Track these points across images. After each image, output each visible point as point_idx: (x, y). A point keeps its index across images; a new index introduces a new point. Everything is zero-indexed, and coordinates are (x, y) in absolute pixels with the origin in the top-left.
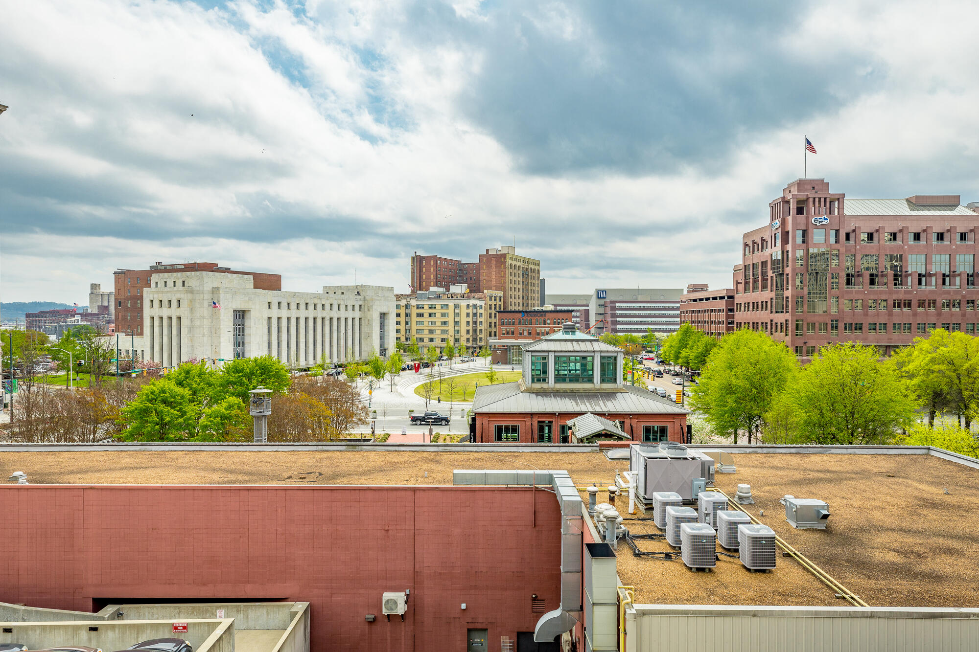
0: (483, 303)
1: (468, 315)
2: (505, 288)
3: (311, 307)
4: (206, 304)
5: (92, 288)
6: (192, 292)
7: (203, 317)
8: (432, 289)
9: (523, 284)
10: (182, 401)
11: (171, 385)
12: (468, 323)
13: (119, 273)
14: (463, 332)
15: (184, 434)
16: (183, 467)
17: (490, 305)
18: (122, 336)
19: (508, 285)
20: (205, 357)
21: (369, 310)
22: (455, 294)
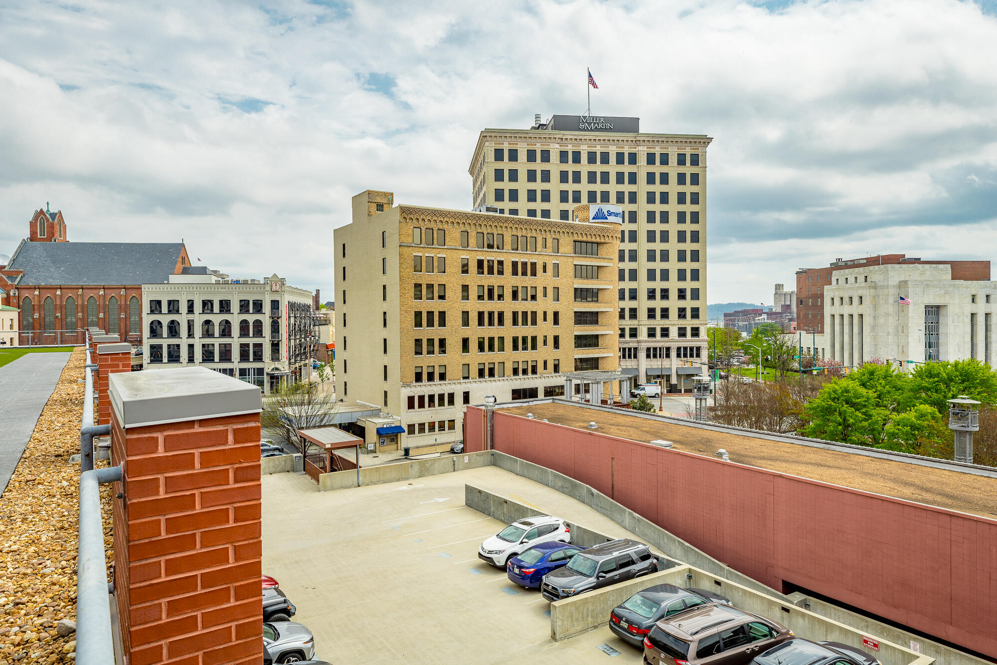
4: (891, 300)
5: (776, 289)
6: (875, 288)
7: (887, 315)
10: (867, 403)
11: (853, 385)
13: (801, 272)
15: (868, 439)
16: (869, 474)
18: (803, 333)
20: (890, 358)
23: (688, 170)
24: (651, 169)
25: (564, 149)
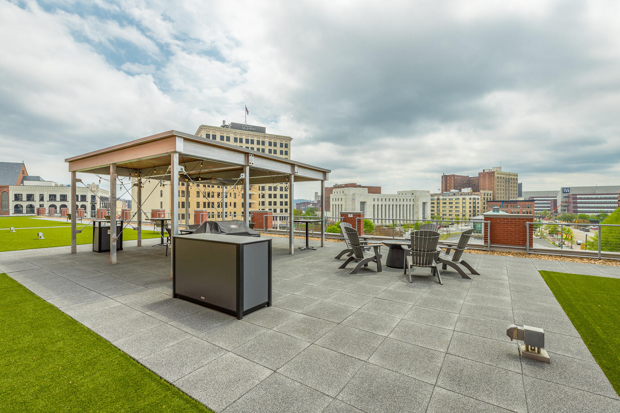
0: (479, 197)
1: (470, 203)
2: (494, 189)
3: (391, 200)
4: (350, 200)
5: (315, 195)
6: (346, 195)
7: (350, 205)
8: (452, 191)
9: (506, 187)
12: (470, 207)
14: (467, 211)
17: (484, 198)
19: (496, 188)
21: (417, 201)
22: (464, 193)
23: (284, 149)
24: (270, 148)
25: (236, 137)
